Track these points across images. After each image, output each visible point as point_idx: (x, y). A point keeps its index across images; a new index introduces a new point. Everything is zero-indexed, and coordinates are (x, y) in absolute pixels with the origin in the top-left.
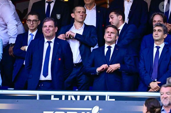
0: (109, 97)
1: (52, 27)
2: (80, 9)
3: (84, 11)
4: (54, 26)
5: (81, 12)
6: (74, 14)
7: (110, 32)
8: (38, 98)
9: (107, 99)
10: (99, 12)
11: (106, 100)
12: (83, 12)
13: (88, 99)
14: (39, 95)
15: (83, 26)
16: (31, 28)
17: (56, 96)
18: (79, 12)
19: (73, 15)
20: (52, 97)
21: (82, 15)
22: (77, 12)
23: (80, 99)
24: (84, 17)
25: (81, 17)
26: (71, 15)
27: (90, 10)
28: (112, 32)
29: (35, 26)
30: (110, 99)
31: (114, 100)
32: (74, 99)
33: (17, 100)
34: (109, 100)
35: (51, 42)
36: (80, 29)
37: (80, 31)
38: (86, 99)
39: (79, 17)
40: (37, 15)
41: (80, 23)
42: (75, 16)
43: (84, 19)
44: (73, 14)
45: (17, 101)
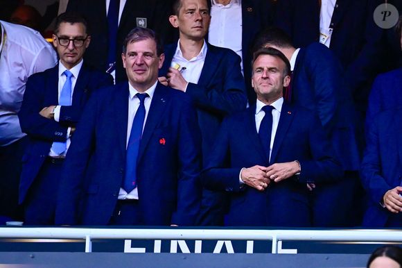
0: (280, 243)
1: (151, 55)
2: (192, 3)
3: (205, 8)
4: (156, 52)
5: (197, 11)
6: (178, 16)
7: (266, 69)
8: (88, 249)
9: (277, 248)
10: (250, 10)
11: (274, 251)
12: (201, 11)
13: (224, 249)
14: (92, 240)
15: (204, 50)
16: (70, 59)
17: (136, 243)
18: (192, 11)
19: (174, 21)
20: (128, 244)
21: (200, 18)
22: (185, 12)
23: (203, 251)
24: (204, 23)
25: (198, 24)
26: (170, 19)
27: (225, 5)
28: (270, 69)
29: (79, 54)
30: (282, 248)
31: (294, 251)
32: (185, 249)
33: (31, 254)
34: (281, 251)
35: (147, 96)
36: (194, 59)
37: (194, 64)
38: (218, 249)
39: (192, 26)
40: (84, 23)
41: (194, 42)
42: (182, 21)
43: (205, 29)
44: (176, 17)
45: (33, 257)
